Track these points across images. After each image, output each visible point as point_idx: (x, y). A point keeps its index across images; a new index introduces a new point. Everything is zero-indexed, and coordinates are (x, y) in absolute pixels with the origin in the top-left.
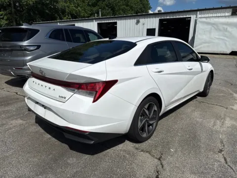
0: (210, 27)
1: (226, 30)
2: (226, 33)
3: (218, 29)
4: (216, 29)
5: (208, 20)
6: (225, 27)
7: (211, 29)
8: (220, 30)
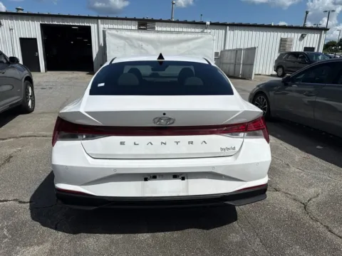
0: (122, 42)
1: (141, 47)
2: (143, 51)
3: (132, 46)
4: (130, 45)
5: (119, 33)
6: (140, 43)
7: (125, 44)
8: (135, 47)
